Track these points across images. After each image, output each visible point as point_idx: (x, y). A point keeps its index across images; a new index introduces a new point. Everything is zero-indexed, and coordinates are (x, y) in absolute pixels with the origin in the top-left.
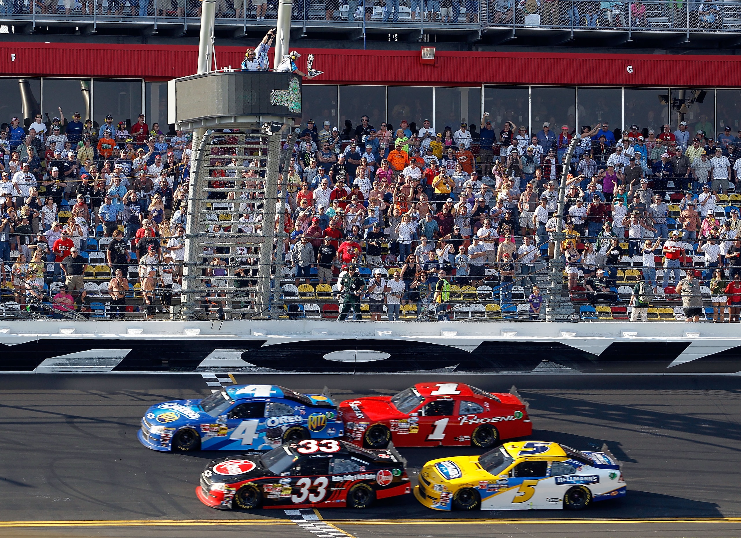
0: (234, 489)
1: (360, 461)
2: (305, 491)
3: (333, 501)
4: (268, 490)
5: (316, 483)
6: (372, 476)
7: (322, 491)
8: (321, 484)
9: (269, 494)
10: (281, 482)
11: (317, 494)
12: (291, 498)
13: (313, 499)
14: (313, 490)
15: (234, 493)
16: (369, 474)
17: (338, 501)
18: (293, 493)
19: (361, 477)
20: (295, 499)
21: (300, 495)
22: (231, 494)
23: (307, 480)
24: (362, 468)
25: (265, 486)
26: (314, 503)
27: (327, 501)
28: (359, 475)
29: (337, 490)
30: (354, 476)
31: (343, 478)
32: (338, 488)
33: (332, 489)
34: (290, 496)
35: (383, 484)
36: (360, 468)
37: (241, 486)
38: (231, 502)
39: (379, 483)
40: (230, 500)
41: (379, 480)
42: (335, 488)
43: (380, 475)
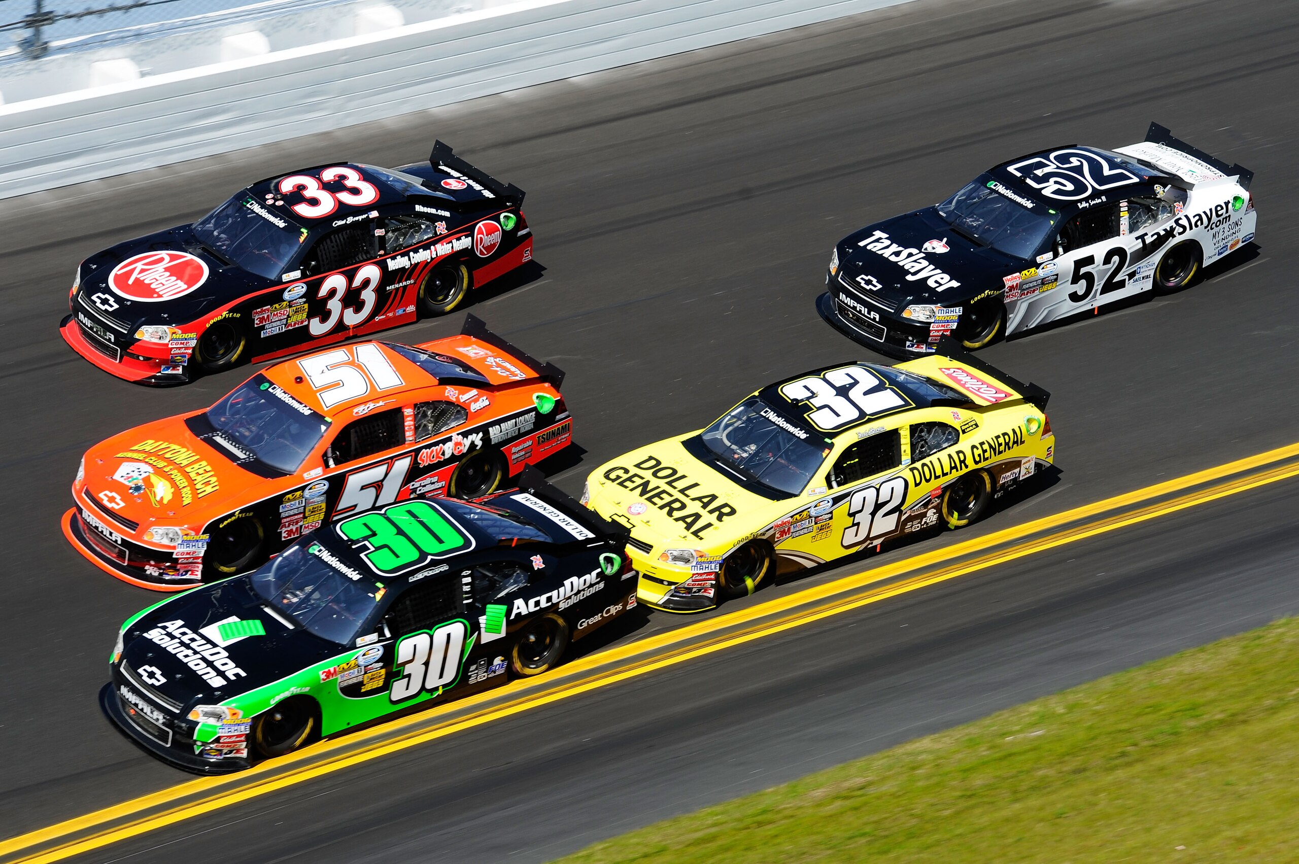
0: (193, 335)
1: (433, 211)
2: (334, 305)
3: (391, 315)
4: (263, 319)
5: (357, 282)
6: (465, 242)
7: (369, 297)
8: (366, 283)
9: (263, 328)
10: (287, 296)
11: (359, 306)
12: (307, 326)
13: (352, 318)
14: (352, 299)
15: (193, 343)
16: (459, 239)
17: (400, 312)
18: (310, 316)
19: (443, 249)
20: (317, 328)
21: (325, 316)
22: (187, 348)
23: (336, 281)
24: (441, 227)
25: (256, 313)
26: (353, 328)
27: (377, 319)
28: (440, 244)
29: (397, 289)
30: (430, 249)
31: (410, 259)
32: (401, 284)
33: (388, 288)
34: (306, 323)
35: (486, 253)
36: (437, 229)
37: (208, 326)
38: (186, 364)
39: (478, 254)
40: (185, 362)
41: (480, 247)
42: (395, 284)
43: (480, 235)
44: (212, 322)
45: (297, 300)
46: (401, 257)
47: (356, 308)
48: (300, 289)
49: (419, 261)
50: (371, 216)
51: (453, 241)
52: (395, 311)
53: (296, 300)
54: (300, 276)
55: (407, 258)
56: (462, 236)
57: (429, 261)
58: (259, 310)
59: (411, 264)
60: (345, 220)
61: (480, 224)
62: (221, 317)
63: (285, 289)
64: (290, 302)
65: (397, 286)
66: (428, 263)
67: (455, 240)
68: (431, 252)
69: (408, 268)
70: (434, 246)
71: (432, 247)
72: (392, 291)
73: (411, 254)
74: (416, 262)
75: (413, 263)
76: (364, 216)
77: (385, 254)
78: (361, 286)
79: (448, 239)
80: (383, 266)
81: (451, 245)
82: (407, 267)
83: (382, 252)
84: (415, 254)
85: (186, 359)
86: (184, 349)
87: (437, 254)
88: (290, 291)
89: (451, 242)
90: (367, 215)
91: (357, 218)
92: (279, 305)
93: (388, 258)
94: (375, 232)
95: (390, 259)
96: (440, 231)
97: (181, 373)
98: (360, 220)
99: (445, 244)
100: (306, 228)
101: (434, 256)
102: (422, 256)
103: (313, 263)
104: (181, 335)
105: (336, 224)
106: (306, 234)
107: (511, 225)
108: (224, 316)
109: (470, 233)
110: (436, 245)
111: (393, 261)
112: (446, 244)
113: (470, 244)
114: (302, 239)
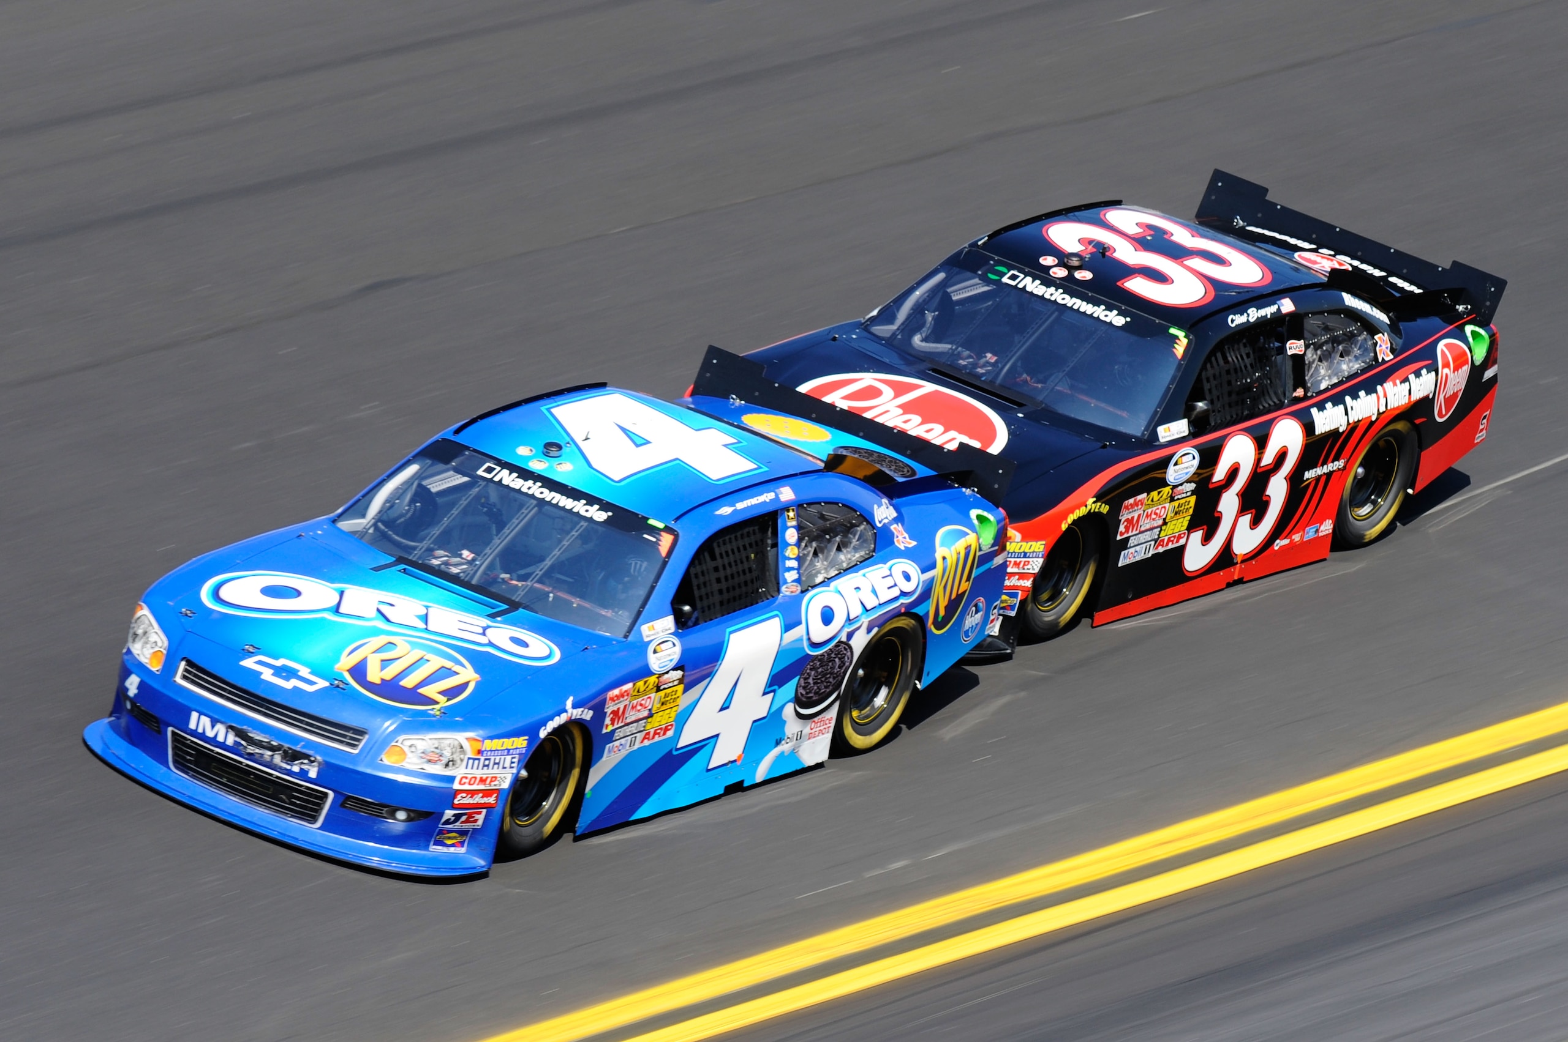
0: (1039, 546)
2: (1228, 506)
3: (1298, 536)
4: (1130, 523)
5: (1269, 454)
6: (1423, 384)
7: (1277, 492)
8: (1281, 457)
9: (1127, 543)
10: (1169, 474)
11: (1259, 512)
12: (1184, 549)
13: (1245, 539)
14: (1255, 495)
15: (1036, 565)
16: (1415, 374)
17: (1310, 533)
18: (1191, 527)
19: (1395, 395)
20: (1195, 554)
21: (1211, 527)
22: (1024, 576)
23: (1240, 449)
25: (1127, 508)
26: (1243, 562)
27: (1279, 544)
28: (1391, 383)
29: (1318, 478)
30: (1376, 392)
31: (1346, 413)
34: (1182, 542)
36: (1378, 348)
37: (1064, 527)
38: (1013, 614)
39: (1436, 411)
40: (1012, 608)
41: (1442, 396)
42: (1316, 467)
43: (1446, 371)
44: (1071, 518)
45: (1183, 487)
46: (1334, 406)
47: (1255, 514)
48: (1192, 461)
49: (1360, 419)
50: (1283, 309)
51: (1410, 376)
52: (1304, 530)
54: (1186, 433)
55: (1341, 407)
56: (1422, 368)
57: (1374, 417)
58: (1131, 501)
59: (1349, 424)
60: (1245, 314)
61: (1443, 345)
62: (1084, 508)
63: (1169, 459)
64: (1174, 488)
66: (1372, 423)
67: (1413, 375)
68: (1378, 398)
69: (1344, 432)
70: (1382, 385)
71: (1379, 388)
72: (1310, 483)
73: (1348, 399)
74: (1356, 420)
75: (1351, 421)
76: (1273, 309)
77: (1305, 398)
78: (1271, 466)
79: (1402, 372)
81: (1409, 387)
82: (1341, 430)
83: (1300, 392)
84: (1355, 401)
85: (1017, 602)
86: (1017, 577)
87: (1386, 405)
88: (1176, 464)
89: (1406, 380)
90: (1277, 306)
91: (1262, 312)
92: (1159, 493)
93: (1312, 406)
94: (1288, 345)
95: (1315, 409)
96: (1382, 355)
97: (997, 634)
98: (1269, 316)
99: (1398, 382)
100: (1180, 327)
101: (1383, 409)
102: (1364, 407)
103: (1200, 404)
104: (1020, 544)
105: (1232, 320)
106: (1185, 341)
107: (1480, 353)
108: (1089, 507)
110: (1385, 385)
111: (1321, 412)
112: (1401, 383)
113: (1433, 388)
114: (1180, 349)
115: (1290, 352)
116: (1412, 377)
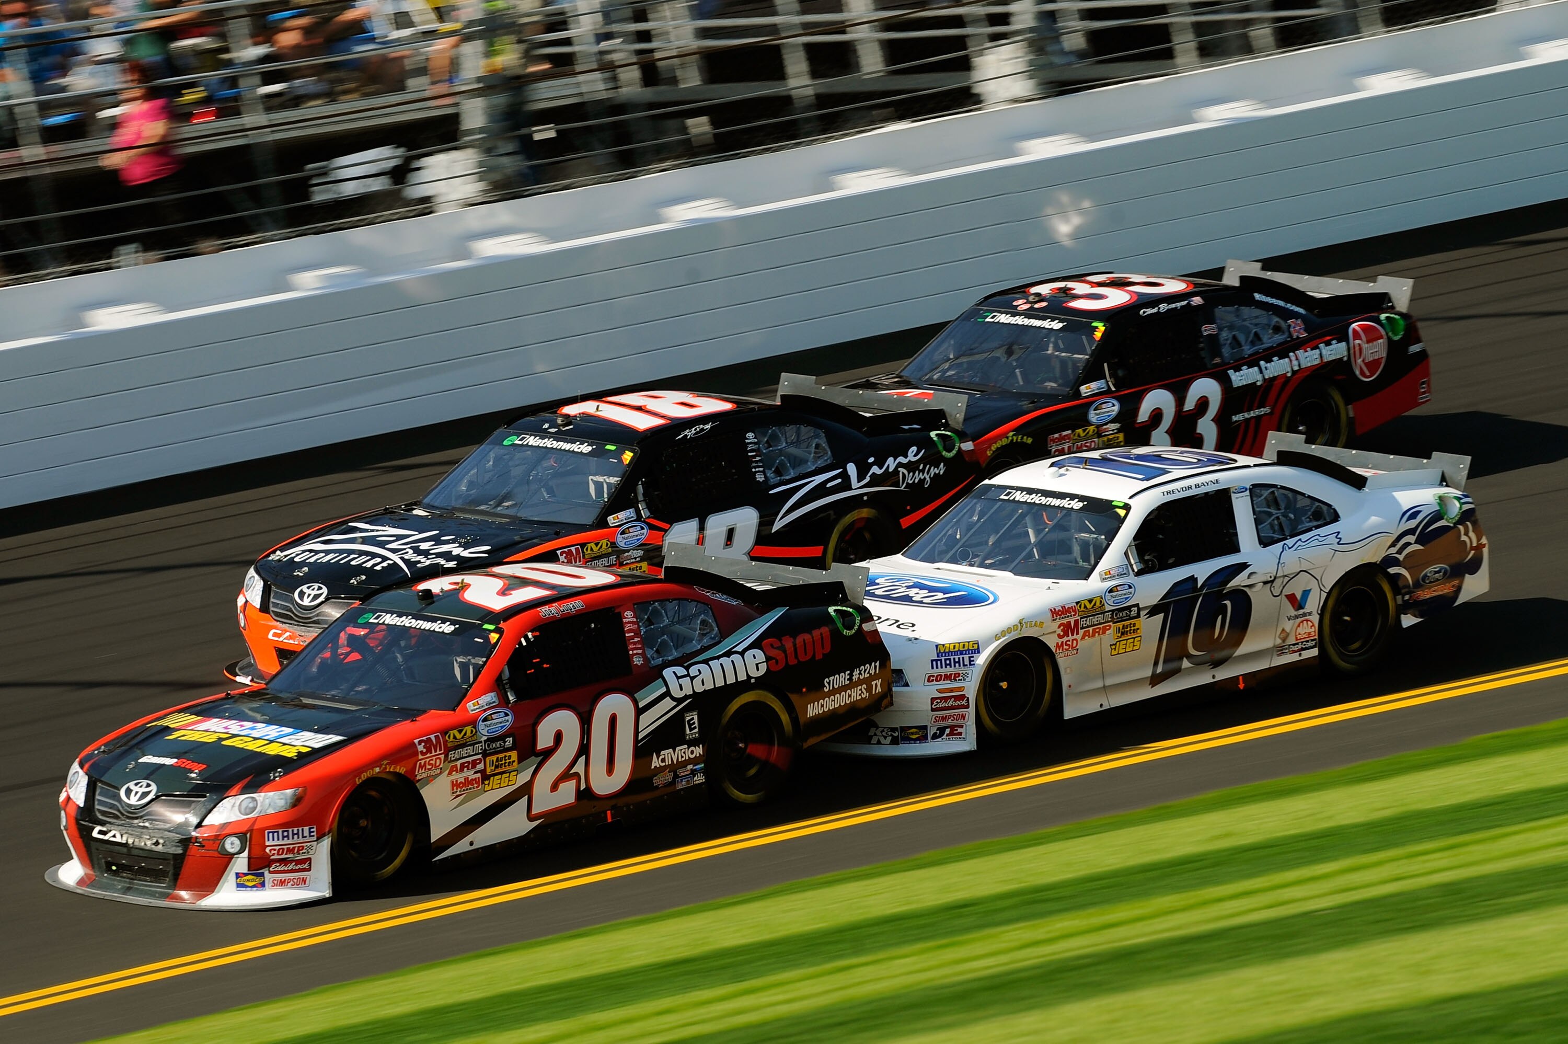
2: (1161, 439)
5: (1190, 403)
6: (1335, 351)
7: (1209, 428)
8: (1203, 407)
10: (1093, 417)
11: (1195, 444)
14: (1184, 431)
16: (1327, 345)
19: (1308, 358)
23: (1159, 400)
24: (1297, 329)
25: (1053, 440)
28: (1303, 351)
29: (1247, 421)
30: (1289, 358)
31: (1261, 372)
32: (1252, 414)
33: (1235, 418)
35: (1368, 374)
36: (1292, 329)
37: (989, 452)
39: (1357, 372)
41: (1359, 361)
42: (1241, 413)
43: (1357, 342)
44: (994, 447)
45: (1108, 426)
46: (1249, 368)
48: (1112, 408)
49: (1276, 376)
50: (1193, 304)
51: (1320, 346)
53: (1106, 424)
54: (1107, 389)
55: (1256, 369)
56: (1332, 340)
57: (1289, 375)
58: (1056, 436)
59: (1264, 379)
60: (1157, 308)
61: (1354, 325)
62: (1006, 439)
63: (1089, 406)
64: (1098, 427)
65: (1247, 415)
66: (1289, 379)
68: (1291, 361)
69: (1261, 386)
71: (1291, 354)
72: (1240, 424)
73: (1262, 363)
74: (1271, 377)
75: (1266, 377)
77: (1224, 363)
78: (1194, 411)
79: (1314, 343)
80: (1224, 381)
81: (1319, 353)
82: (1258, 385)
83: (1218, 360)
84: (1268, 364)
87: (1299, 365)
88: (1097, 410)
89: (1316, 347)
90: (1186, 302)
91: (1173, 306)
92: (1084, 431)
93: (1229, 369)
94: (1203, 329)
95: (1232, 371)
96: (1297, 333)
99: (1309, 349)
101: (1296, 369)
102: (1278, 367)
105: (1144, 312)
106: (1103, 328)
109: (1342, 337)
110: (1296, 353)
111: (1237, 373)
112: (1311, 351)
113: (1345, 353)
114: (1098, 335)
115: (1205, 334)
116: (1322, 345)
